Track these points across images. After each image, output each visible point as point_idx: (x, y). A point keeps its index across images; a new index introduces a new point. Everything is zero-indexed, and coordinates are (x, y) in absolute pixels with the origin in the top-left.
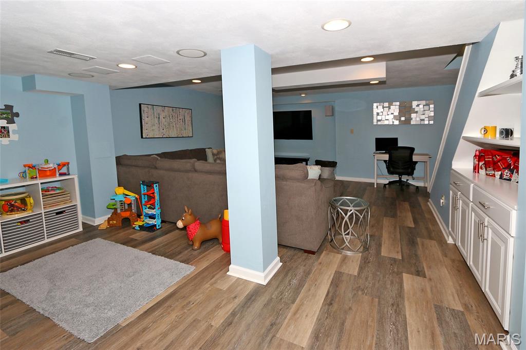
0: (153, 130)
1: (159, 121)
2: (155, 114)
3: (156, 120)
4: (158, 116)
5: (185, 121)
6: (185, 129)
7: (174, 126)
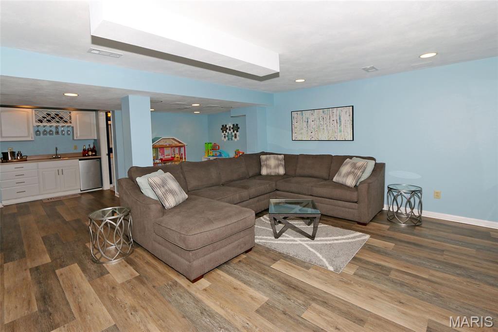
0: (301, 133)
1: (307, 125)
2: (304, 118)
3: (305, 124)
4: (306, 120)
5: (340, 122)
6: (341, 131)
7: (325, 128)
